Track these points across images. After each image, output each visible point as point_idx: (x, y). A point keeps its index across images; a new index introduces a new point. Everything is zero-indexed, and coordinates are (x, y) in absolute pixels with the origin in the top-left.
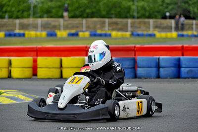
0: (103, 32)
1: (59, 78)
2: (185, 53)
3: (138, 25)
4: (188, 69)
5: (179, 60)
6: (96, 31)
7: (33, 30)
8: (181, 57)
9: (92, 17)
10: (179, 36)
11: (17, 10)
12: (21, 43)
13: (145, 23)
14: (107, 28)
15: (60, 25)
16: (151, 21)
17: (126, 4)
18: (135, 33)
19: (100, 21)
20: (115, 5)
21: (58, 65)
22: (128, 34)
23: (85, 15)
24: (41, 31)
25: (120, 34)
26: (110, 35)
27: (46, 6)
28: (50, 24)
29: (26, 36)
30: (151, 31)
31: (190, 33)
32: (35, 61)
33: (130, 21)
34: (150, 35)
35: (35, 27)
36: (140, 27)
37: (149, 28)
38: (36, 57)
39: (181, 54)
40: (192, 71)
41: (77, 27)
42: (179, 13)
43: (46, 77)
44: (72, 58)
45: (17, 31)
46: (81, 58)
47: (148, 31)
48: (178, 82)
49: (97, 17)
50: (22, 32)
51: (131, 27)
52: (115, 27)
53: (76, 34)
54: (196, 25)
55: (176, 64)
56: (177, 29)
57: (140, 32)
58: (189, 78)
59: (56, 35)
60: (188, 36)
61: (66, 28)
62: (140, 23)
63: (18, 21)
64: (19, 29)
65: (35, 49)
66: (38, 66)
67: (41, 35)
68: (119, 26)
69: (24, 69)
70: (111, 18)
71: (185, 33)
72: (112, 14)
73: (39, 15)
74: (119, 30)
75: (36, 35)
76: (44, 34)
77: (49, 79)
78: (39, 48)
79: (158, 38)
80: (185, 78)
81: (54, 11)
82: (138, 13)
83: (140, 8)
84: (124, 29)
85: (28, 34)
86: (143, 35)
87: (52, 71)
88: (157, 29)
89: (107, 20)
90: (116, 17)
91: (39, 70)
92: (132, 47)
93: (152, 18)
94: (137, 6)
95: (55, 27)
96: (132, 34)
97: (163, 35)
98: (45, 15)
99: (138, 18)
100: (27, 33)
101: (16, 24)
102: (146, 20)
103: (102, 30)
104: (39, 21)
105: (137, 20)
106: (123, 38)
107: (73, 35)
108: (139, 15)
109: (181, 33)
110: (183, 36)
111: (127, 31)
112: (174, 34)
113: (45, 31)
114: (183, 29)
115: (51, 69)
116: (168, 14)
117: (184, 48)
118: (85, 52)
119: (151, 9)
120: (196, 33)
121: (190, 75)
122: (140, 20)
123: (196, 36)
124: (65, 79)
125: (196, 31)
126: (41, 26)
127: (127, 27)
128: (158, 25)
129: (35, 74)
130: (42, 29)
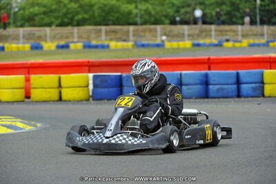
0: (100, 43)
1: (57, 101)
3: (142, 34)
4: (218, 87)
6: (90, 41)
7: (13, 43)
8: (208, 72)
9: (83, 25)
10: (194, 45)
14: (103, 38)
15: (46, 36)
16: (159, 27)
19: (95, 29)
20: (112, 9)
21: (57, 85)
22: (130, 44)
23: (75, 23)
24: (24, 43)
25: (120, 44)
26: (108, 46)
27: (27, 12)
28: (34, 34)
29: (6, 50)
30: (158, 42)
31: (208, 41)
32: (28, 80)
33: (131, 28)
34: (158, 46)
35: (16, 38)
36: (144, 36)
38: (27, 76)
39: (207, 68)
40: (223, 89)
41: (67, 37)
43: (43, 100)
44: (72, 75)
47: (155, 40)
48: (208, 102)
49: (90, 25)
51: (134, 35)
52: (113, 35)
53: (66, 47)
54: (216, 31)
55: (202, 81)
57: (145, 42)
58: (219, 98)
59: (41, 48)
60: (205, 45)
61: (53, 38)
62: (144, 31)
66: (32, 86)
67: (24, 48)
68: (118, 36)
69: (15, 90)
70: (108, 25)
71: (201, 41)
72: (108, 20)
73: (19, 24)
74: (119, 40)
75: (18, 48)
76: (27, 46)
77: (46, 102)
78: (32, 64)
79: (168, 49)
80: (215, 98)
81: (37, 18)
82: (141, 17)
83: (143, 13)
85: (8, 48)
86: (148, 45)
87: (49, 92)
89: (103, 28)
90: (114, 24)
91: (32, 91)
93: (159, 24)
95: (40, 38)
96: (137, 45)
97: (175, 44)
98: (27, 24)
99: (142, 24)
100: (6, 45)
102: (153, 27)
103: (98, 41)
104: (21, 31)
106: (124, 50)
108: (143, 20)
109: (196, 41)
112: (188, 44)
113: (28, 43)
115: (48, 90)
116: (178, 19)
117: (211, 61)
118: (87, 68)
119: (157, 13)
120: (215, 41)
121: (220, 94)
122: (144, 27)
123: (216, 45)
124: (65, 101)
125: (215, 39)
126: (24, 37)
127: (129, 35)
128: (167, 32)
129: (28, 96)
130: (25, 41)
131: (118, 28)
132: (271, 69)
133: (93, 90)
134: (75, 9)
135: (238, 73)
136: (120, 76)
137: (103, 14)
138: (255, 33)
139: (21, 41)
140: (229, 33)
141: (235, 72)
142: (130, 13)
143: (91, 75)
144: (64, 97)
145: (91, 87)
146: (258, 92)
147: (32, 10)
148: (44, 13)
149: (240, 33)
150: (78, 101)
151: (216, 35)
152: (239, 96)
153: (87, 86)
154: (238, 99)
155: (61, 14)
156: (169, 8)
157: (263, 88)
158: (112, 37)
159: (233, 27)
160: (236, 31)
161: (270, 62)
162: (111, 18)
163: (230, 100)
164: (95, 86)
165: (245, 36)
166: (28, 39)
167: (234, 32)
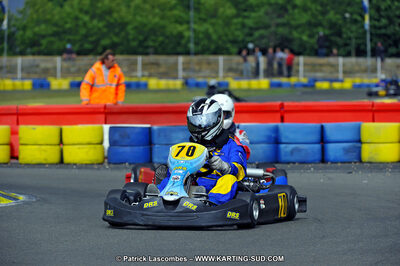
0: (134, 80)
1: (57, 164)
2: (286, 116)
3: (197, 68)
4: (292, 146)
5: (276, 130)
7: (7, 78)
8: (280, 124)
10: (272, 85)
13: (209, 63)
14: (139, 73)
15: (55, 68)
16: (221, 59)
18: (190, 81)
19: (128, 60)
20: (154, 31)
21: (57, 141)
22: (178, 84)
23: (100, 49)
24: (23, 79)
25: (163, 83)
26: (146, 85)
27: (29, 33)
28: (37, 66)
30: (220, 80)
31: (293, 80)
32: (14, 133)
33: (181, 59)
35: (11, 71)
36: (200, 71)
37: (217, 72)
38: (15, 126)
39: (279, 119)
40: (299, 150)
42: (272, 44)
43: (34, 162)
44: (80, 127)
46: (96, 126)
49: (122, 53)
51: (184, 70)
52: (154, 69)
54: (305, 64)
55: (269, 137)
56: (269, 73)
57: (200, 80)
58: (294, 163)
59: (48, 85)
60: (289, 85)
61: (66, 73)
62: (199, 63)
65: (15, 112)
66: (21, 142)
67: (23, 85)
68: (162, 70)
70: (147, 54)
71: (284, 80)
72: (147, 47)
73: (18, 50)
74: (162, 76)
75: (14, 85)
76: (28, 84)
77: (40, 165)
78: (22, 109)
80: (288, 163)
81: (44, 42)
82: (196, 44)
84: (169, 74)
87: (45, 151)
88: (230, 74)
89: (140, 59)
90: (156, 53)
91: (21, 147)
93: (222, 54)
94: (195, 31)
95: (46, 71)
96: (186, 83)
97: (244, 84)
98: (29, 50)
99: (196, 54)
102: (212, 58)
103: (132, 77)
104: (19, 60)
105: (194, 59)
106: (168, 91)
108: (200, 48)
109: (276, 80)
110: (279, 85)
111: (176, 78)
112: (263, 83)
113: (28, 78)
115: (43, 147)
116: (251, 46)
117: (286, 109)
118: (102, 117)
119: (220, 38)
120: (304, 80)
121: (296, 157)
122: (200, 57)
123: (304, 86)
124: (68, 164)
125: (305, 76)
126: (22, 70)
127: (176, 70)
128: (234, 66)
129: (14, 155)
130: (25, 75)
131: (162, 59)
132: (373, 121)
133: (109, 148)
134: (99, 29)
135: (322, 127)
136: (150, 128)
137: (141, 38)
138: (363, 67)
139: (19, 75)
140: (324, 68)
141: (318, 125)
142: (180, 36)
143: (106, 127)
144: (68, 158)
145: (106, 144)
146: (352, 156)
147: (37, 29)
148: (55, 34)
149: (341, 69)
150: (86, 164)
151: (305, 71)
152: (323, 160)
153: (101, 143)
154: (322, 165)
155: (77, 37)
156: (237, 29)
157: (360, 148)
158: (152, 71)
159: (331, 60)
160: (335, 67)
161: (373, 112)
162: (151, 43)
163: (309, 166)
164: (112, 143)
165: (348, 73)
166: (29, 73)
167: (332, 66)
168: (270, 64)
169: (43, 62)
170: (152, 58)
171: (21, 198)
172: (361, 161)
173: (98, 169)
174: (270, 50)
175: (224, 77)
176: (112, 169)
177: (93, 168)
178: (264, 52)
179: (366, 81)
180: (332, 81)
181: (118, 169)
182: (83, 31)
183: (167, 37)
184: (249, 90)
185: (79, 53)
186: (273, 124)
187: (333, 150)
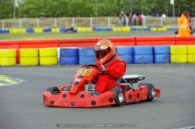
1: (37, 65)
2: (138, 43)
3: (99, 22)
4: (140, 56)
5: (133, 49)
6: (65, 27)
7: (15, 28)
8: (135, 47)
9: (62, 16)
10: (132, 29)
11: (3, 12)
12: (7, 38)
13: (104, 20)
14: (73, 24)
15: (36, 23)
16: (109, 18)
17: (89, 5)
18: (96, 28)
19: (68, 19)
20: (80, 6)
21: (37, 55)
22: (90, 29)
23: (56, 15)
24: (22, 28)
25: (84, 29)
27: (25, 8)
28: (28, 22)
29: (10, 32)
30: (109, 27)
31: (141, 27)
32: (18, 52)
33: (91, 19)
34: (108, 30)
35: (17, 25)
36: (100, 24)
37: (107, 24)
38: (18, 49)
39: (134, 44)
40: (144, 58)
41: (50, 25)
42: (131, 11)
43: (27, 65)
44: (47, 49)
45: (3, 29)
46: (54, 48)
47: (106, 26)
48: (133, 66)
49: (65, 16)
50: (7, 29)
51: (93, 23)
52: (80, 23)
53: (49, 30)
54: (146, 20)
55: (130, 52)
56: (130, 24)
57: (100, 28)
58: (141, 63)
59: (33, 31)
60: (139, 29)
61: (41, 25)
62: (100, 20)
63: (3, 21)
64: (5, 27)
65: (18, 43)
66: (21, 56)
67: (22, 31)
68: (83, 23)
69: (10, 58)
70: (77, 17)
71: (137, 27)
72: (77, 14)
73: (20, 16)
74: (83, 26)
75: (18, 31)
76: (24, 30)
77: (29, 66)
78: (21, 41)
79: (115, 32)
80: (139, 63)
81: (31, 12)
82: (98, 12)
83: (99, 9)
84: (87, 25)
86: (102, 30)
87: (32, 60)
88: (114, 25)
89: (73, 19)
90: (81, 16)
91: (21, 59)
92: (94, 39)
93: (110, 16)
94: (98, 7)
95: (32, 25)
96: (94, 29)
97: (119, 29)
98: (25, 15)
99: (99, 16)
100: (11, 30)
101: (2, 23)
102: (105, 18)
104: (20, 20)
105: (97, 18)
106: (86, 32)
107: (47, 31)
108: (99, 14)
109: (133, 27)
110: (135, 29)
111: (89, 27)
112: (128, 28)
113: (24, 28)
114: (135, 24)
115: (31, 58)
116: (122, 12)
117: (137, 40)
118: (57, 44)
119: (108, 9)
120: (146, 27)
121: (142, 61)
122: (100, 18)
123: (146, 30)
124: (42, 65)
125: (146, 25)
126: (22, 24)
127: (90, 23)
128: (115, 21)
129: (18, 62)
130: (23, 26)
131: (83, 18)
132: (176, 44)
133: (60, 58)
134: (56, 6)
135: (153, 48)
136: (78, 49)
137: (74, 10)
138: (172, 21)
139: (20, 26)
140: (154, 22)
141: (151, 47)
142: (91, 8)
143: (59, 49)
144: (41, 63)
145: (59, 56)
146: (166, 60)
147: (28, 6)
148: (37, 8)
149: (162, 22)
150: (50, 65)
151: (146, 23)
152: (154, 62)
153: (56, 56)
154: (154, 64)
155: (46, 10)
157: (170, 57)
159: (157, 18)
160: (159, 21)
161: (176, 40)
162: (78, 12)
163: (148, 64)
164: (61, 56)
165: (165, 24)
166: (25, 26)
167: (158, 21)
168: (130, 20)
169: (31, 21)
170: (79, 18)
171: (21, 81)
172: (170, 62)
173: (55, 67)
174: (131, 14)
175: (111, 26)
176: (61, 67)
177: (53, 67)
178: (128, 15)
179: (173, 27)
180: (158, 27)
181: (64, 67)
182: (49, 7)
183: (85, 9)
184: (121, 32)
185: (47, 17)
186: (131, 47)
187: (158, 57)
